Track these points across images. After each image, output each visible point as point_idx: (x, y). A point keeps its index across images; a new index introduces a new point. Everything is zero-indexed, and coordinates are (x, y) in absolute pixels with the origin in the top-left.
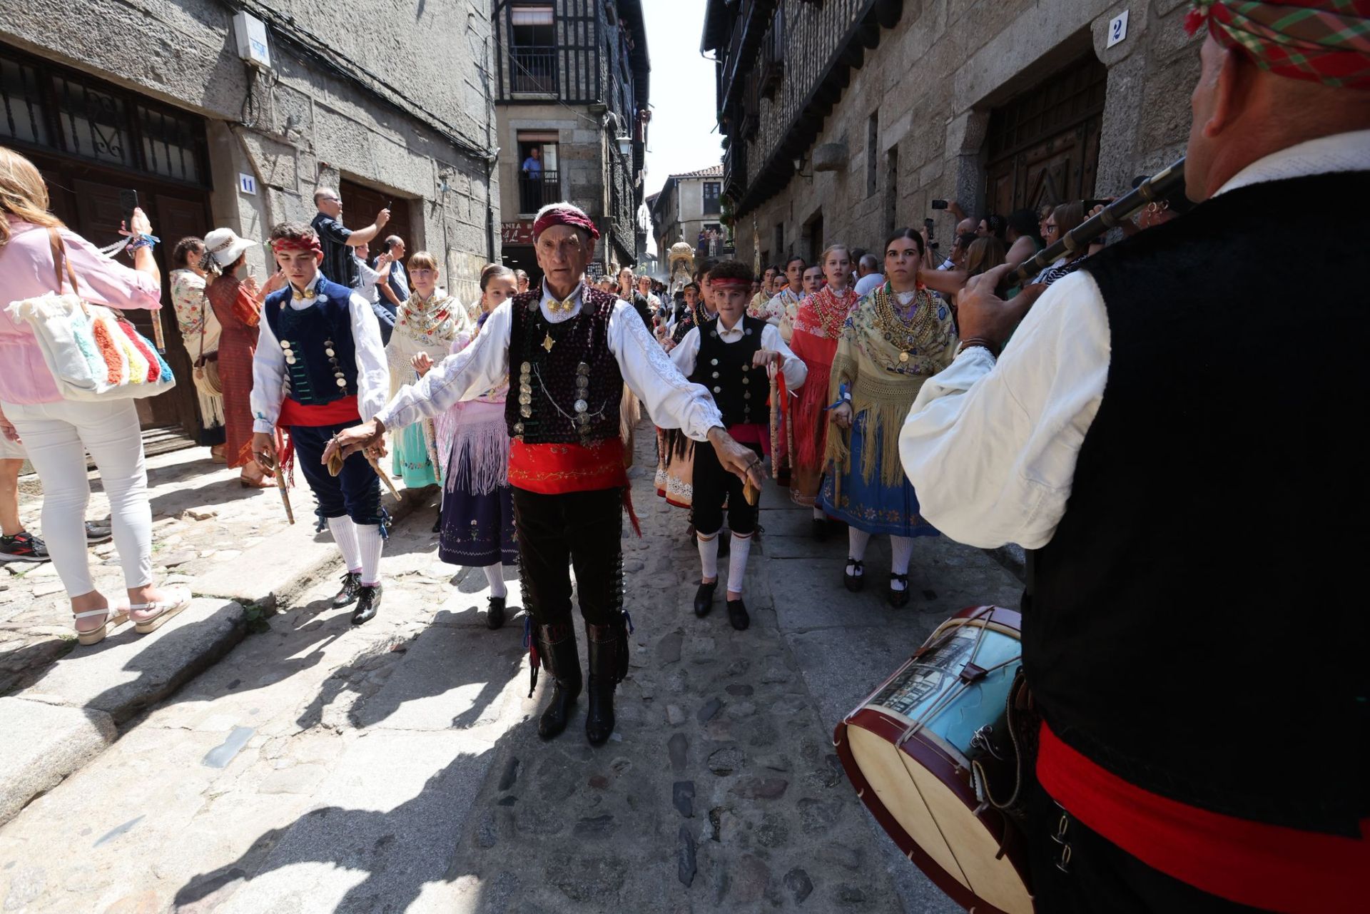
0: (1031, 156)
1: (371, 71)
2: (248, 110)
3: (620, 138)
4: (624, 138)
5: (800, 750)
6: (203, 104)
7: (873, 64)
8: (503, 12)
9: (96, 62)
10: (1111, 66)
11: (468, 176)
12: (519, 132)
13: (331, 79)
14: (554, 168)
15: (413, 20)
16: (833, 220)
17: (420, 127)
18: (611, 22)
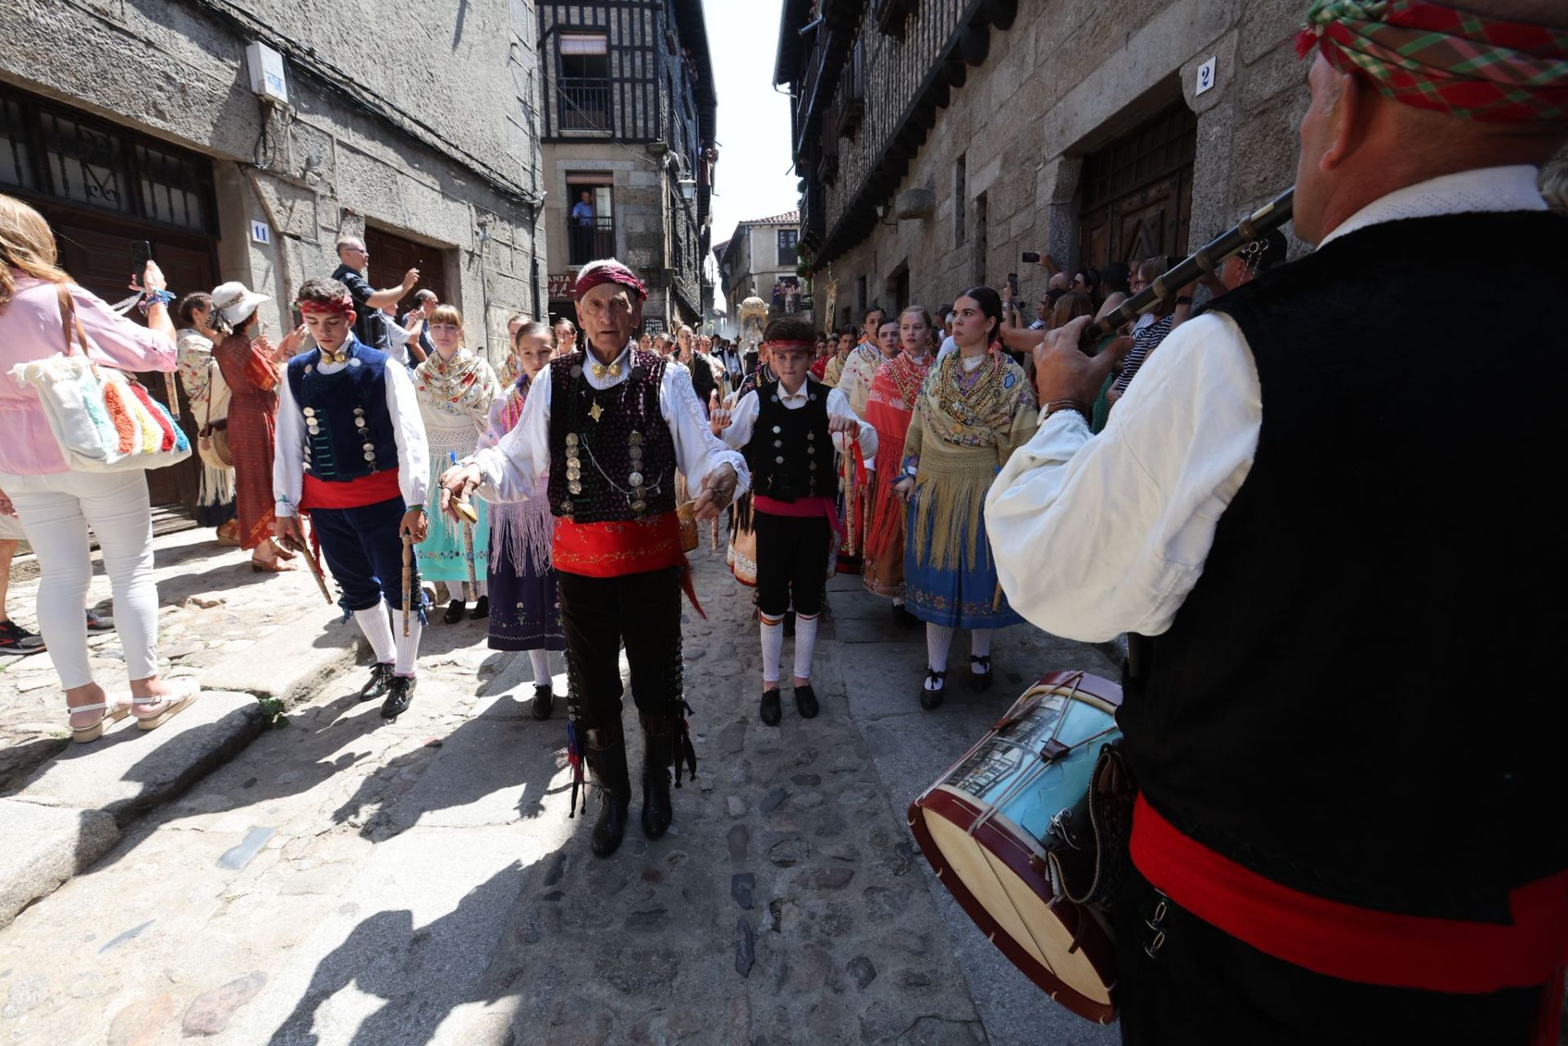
0: (1125, 206)
1: (401, 107)
2: (262, 150)
3: (683, 181)
4: (688, 181)
5: (868, 839)
6: (211, 143)
7: (960, 103)
8: (550, 40)
9: (91, 98)
10: (1201, 114)
11: (510, 223)
12: (569, 173)
13: (356, 115)
14: (608, 214)
15: (449, 50)
16: (920, 273)
17: (455, 168)
18: (672, 52)
